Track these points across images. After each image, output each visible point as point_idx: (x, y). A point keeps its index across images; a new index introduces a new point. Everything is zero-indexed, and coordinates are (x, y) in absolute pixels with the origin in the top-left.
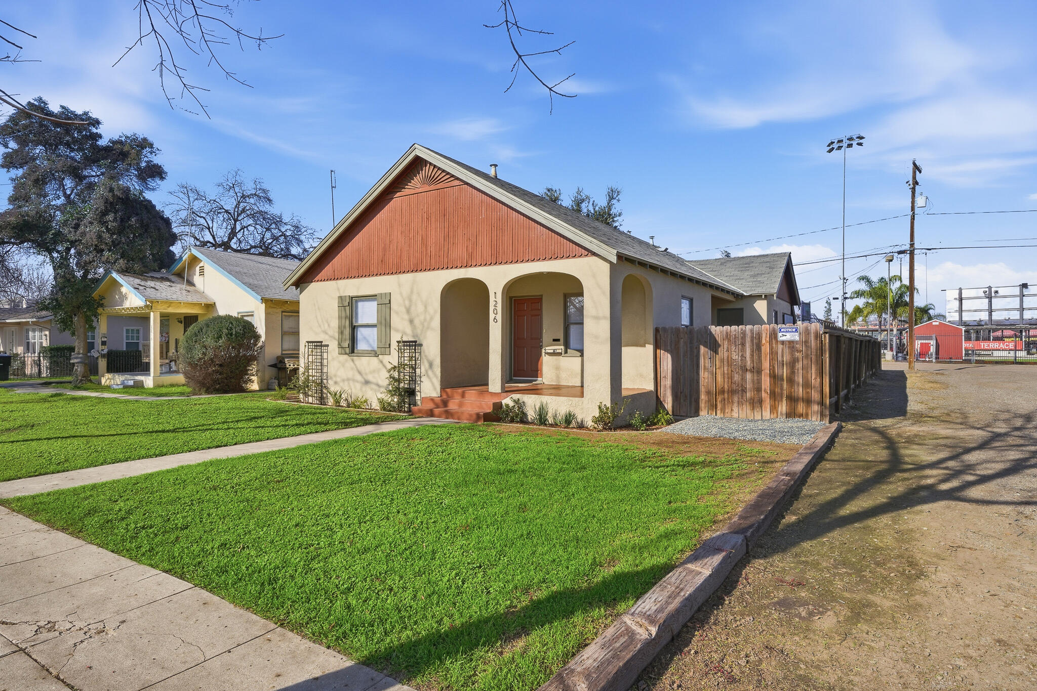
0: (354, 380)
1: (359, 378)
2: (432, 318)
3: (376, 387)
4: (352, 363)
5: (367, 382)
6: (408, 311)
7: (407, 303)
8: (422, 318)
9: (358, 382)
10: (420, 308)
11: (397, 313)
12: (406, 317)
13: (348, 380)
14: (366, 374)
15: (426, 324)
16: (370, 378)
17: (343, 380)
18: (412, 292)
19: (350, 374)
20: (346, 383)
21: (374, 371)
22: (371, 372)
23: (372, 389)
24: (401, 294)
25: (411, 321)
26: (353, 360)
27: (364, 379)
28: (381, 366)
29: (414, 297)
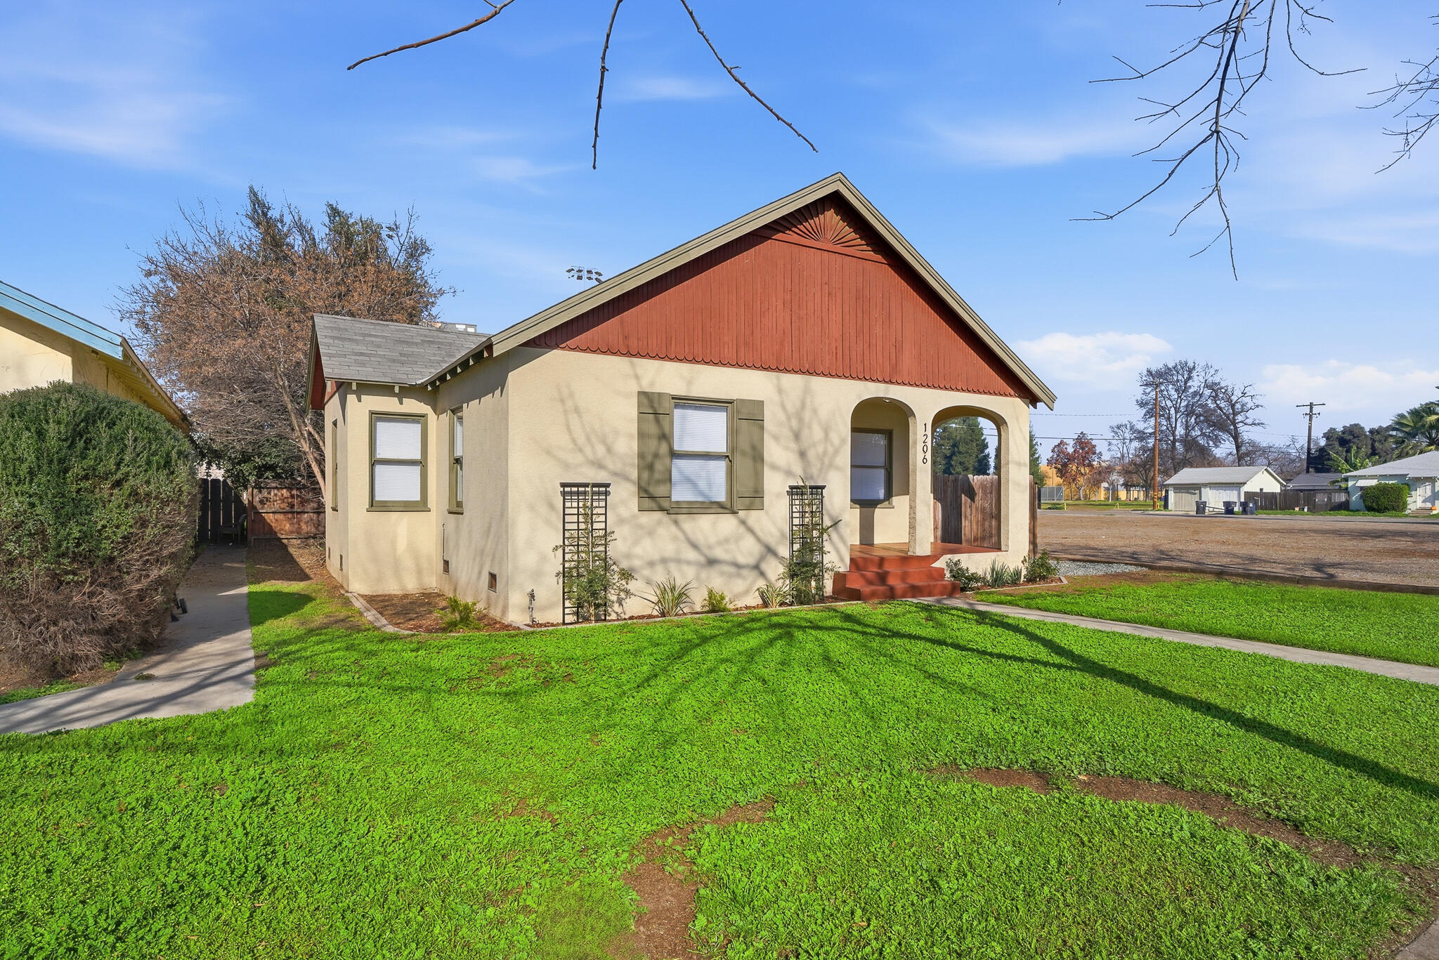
0: (679, 561)
1: (692, 555)
2: (837, 452)
3: (732, 570)
4: (673, 529)
5: (712, 562)
6: (797, 436)
7: (794, 423)
8: (820, 449)
9: (689, 563)
10: (818, 434)
11: (776, 438)
12: (793, 445)
13: (664, 561)
14: (710, 547)
15: (826, 461)
16: (719, 553)
17: (651, 564)
18: (803, 405)
19: (669, 549)
20: (660, 569)
21: (727, 540)
22: (720, 543)
23: (722, 574)
24: (783, 406)
25: (802, 454)
26: (676, 522)
27: (705, 555)
28: (742, 529)
29: (807, 415)
